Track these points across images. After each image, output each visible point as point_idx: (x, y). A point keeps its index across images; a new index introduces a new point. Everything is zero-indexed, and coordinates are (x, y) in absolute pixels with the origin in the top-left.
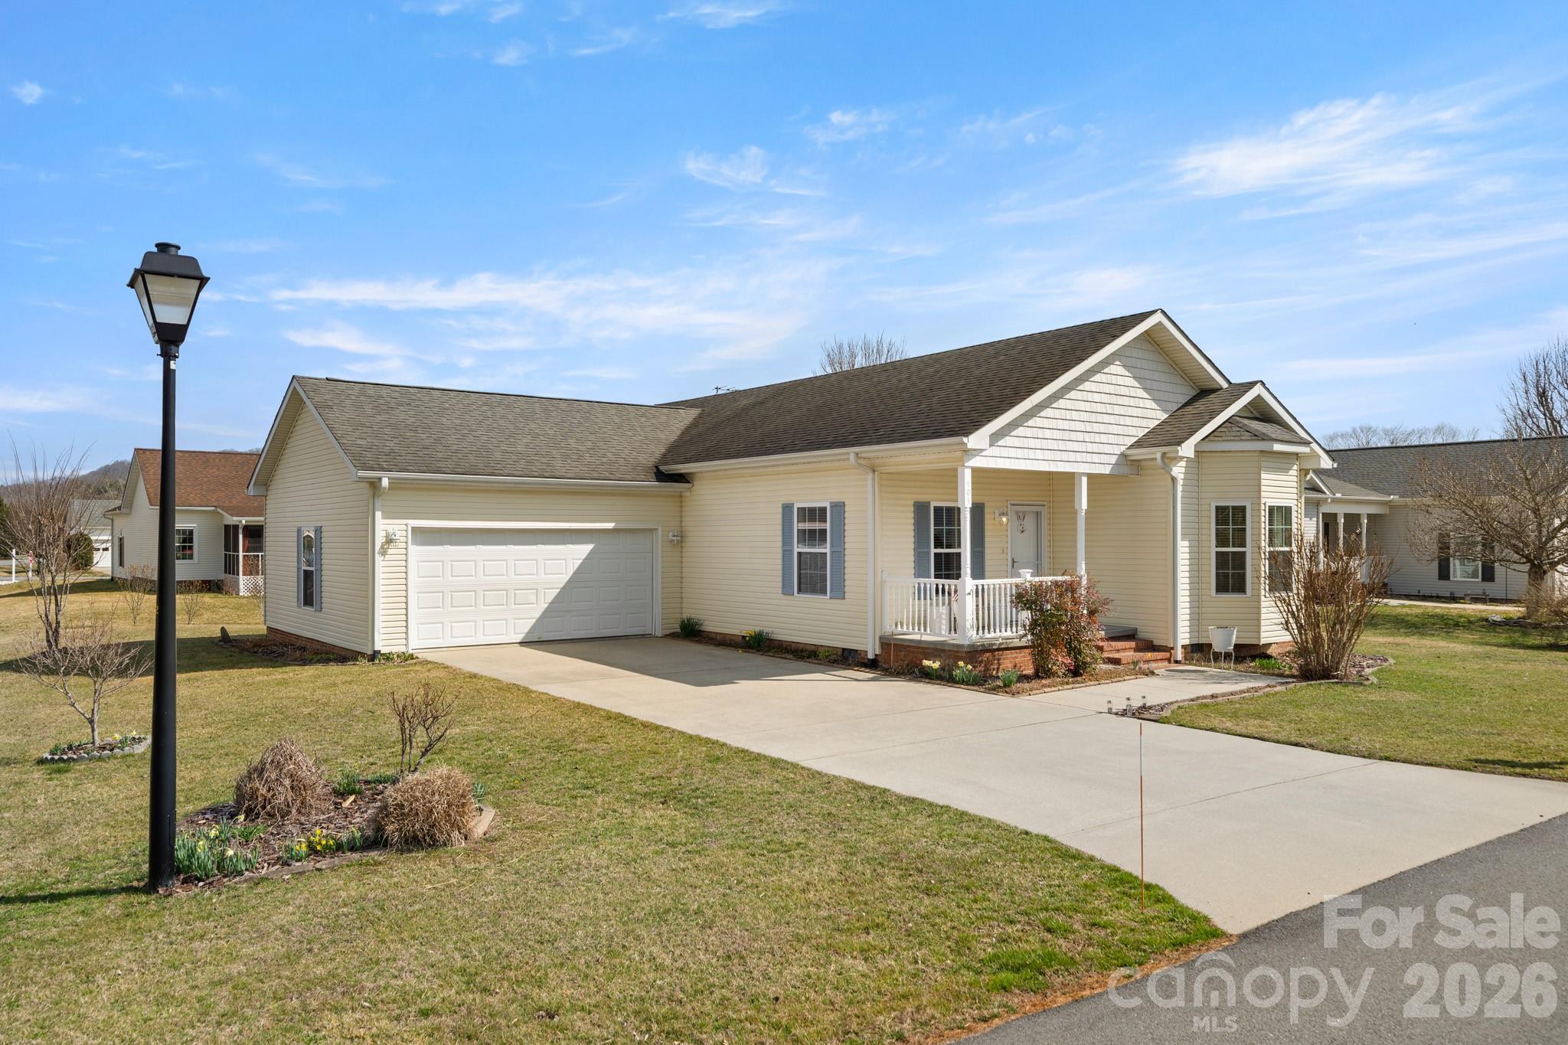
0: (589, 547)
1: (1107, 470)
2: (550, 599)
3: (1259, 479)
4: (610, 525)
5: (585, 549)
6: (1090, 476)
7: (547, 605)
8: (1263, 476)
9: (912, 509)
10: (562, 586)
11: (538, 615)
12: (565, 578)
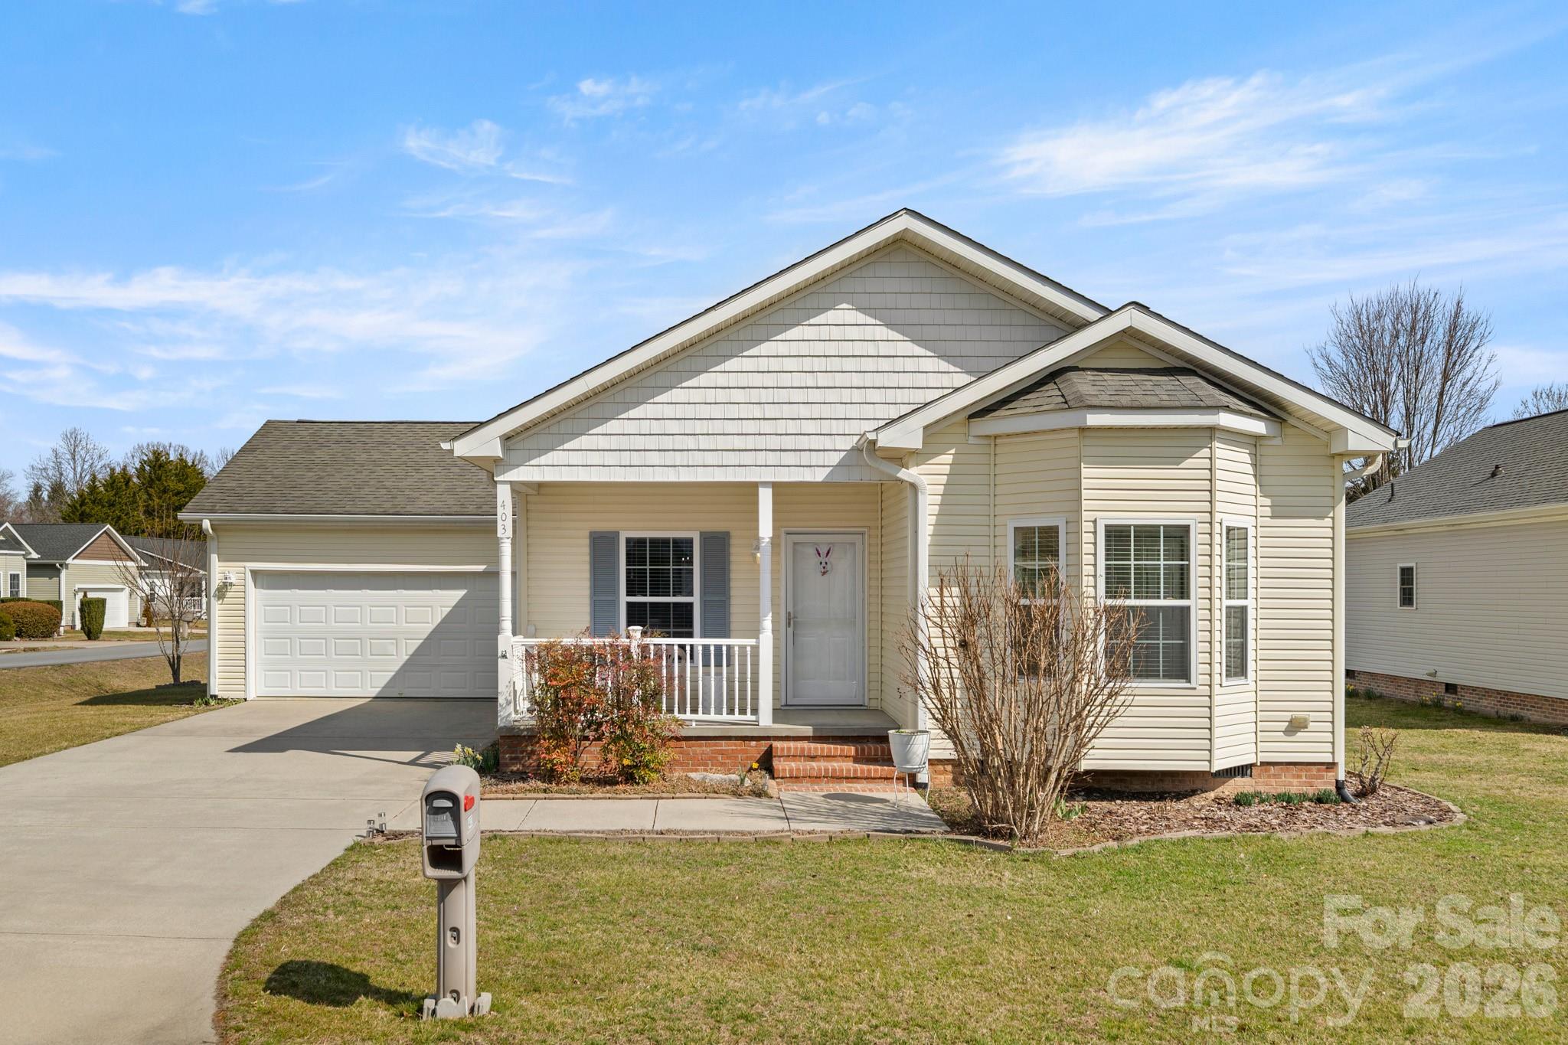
0: (461, 593)
1: (820, 476)
2: (411, 652)
3: (1078, 479)
4: (481, 568)
5: (457, 595)
6: (776, 486)
7: (407, 657)
8: (1086, 472)
9: (587, 541)
10: (425, 636)
11: (397, 668)
12: (430, 627)
